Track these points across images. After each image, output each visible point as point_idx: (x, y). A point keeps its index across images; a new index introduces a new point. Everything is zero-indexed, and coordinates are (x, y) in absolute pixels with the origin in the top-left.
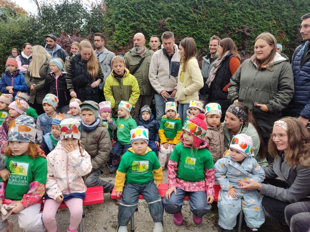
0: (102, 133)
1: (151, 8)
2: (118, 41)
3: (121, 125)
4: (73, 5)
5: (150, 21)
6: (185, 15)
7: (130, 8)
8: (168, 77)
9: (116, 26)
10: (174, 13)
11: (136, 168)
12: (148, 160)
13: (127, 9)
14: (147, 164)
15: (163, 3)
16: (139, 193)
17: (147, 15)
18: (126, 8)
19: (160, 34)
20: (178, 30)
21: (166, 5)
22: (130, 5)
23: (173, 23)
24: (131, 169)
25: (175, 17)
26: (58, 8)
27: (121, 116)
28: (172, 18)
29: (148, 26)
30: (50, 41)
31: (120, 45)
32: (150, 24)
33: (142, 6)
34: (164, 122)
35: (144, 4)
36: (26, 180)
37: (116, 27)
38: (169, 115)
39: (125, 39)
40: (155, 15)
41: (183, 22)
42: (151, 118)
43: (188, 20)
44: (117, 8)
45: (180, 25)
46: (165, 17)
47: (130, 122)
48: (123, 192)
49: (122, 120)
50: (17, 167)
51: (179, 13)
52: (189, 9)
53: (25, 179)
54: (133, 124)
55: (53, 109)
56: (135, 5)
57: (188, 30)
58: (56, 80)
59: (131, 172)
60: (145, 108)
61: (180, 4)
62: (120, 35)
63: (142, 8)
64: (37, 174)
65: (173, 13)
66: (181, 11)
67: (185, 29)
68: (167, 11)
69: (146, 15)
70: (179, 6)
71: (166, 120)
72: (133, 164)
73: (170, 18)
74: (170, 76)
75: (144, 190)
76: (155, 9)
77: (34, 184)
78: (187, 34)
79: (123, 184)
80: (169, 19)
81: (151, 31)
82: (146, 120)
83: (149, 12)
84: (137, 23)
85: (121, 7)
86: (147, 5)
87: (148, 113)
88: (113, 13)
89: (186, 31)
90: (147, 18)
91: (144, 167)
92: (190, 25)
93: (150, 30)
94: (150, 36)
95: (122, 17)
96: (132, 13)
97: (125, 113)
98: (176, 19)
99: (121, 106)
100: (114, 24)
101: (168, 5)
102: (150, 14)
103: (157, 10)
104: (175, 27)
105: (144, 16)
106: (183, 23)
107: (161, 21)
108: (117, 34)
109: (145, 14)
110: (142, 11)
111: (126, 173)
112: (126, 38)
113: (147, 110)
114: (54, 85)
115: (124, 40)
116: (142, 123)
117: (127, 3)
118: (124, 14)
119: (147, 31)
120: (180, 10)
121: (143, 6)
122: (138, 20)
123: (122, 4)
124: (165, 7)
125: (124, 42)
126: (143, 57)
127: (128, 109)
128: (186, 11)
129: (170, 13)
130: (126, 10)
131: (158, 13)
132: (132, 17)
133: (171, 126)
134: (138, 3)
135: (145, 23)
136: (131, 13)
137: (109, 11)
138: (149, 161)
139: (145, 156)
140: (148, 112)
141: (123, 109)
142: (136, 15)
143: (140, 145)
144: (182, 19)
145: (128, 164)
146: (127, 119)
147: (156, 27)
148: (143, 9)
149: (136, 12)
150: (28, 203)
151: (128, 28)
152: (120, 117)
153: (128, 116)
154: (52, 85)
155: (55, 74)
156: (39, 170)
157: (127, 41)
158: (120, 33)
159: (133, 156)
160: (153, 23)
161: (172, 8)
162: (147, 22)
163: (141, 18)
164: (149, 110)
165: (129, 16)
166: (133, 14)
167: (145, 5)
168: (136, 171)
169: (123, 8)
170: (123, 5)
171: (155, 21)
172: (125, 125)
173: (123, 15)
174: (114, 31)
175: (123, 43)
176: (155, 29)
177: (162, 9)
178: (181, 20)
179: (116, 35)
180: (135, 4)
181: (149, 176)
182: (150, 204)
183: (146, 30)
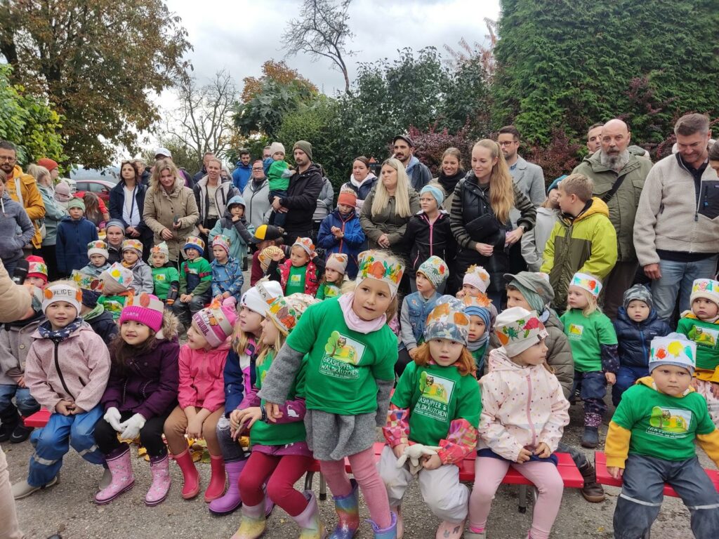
0: (556, 340)
1: (609, 52)
2: (526, 135)
3: (577, 326)
4: (422, 65)
5: (606, 84)
6: (701, 60)
7: (559, 60)
8: (692, 217)
9: (524, 102)
10: (670, 59)
11: (661, 424)
12: (690, 410)
13: (552, 62)
14: (687, 419)
15: (642, 40)
16: (663, 479)
17: (598, 70)
18: (551, 60)
19: (631, 111)
20: (681, 99)
21: (650, 42)
22: (560, 52)
23: (666, 82)
24: (647, 422)
25: (674, 68)
26: (392, 75)
27: (575, 306)
28: (665, 72)
29: (601, 95)
30: (402, 147)
31: (531, 144)
32: (606, 91)
33: (587, 51)
34: (687, 327)
35: (593, 47)
36: (446, 411)
37: (522, 105)
38: (699, 310)
39: (543, 131)
40: (620, 68)
41: (695, 77)
42: (650, 314)
43: (708, 70)
44: (527, 64)
45: (686, 85)
46: (646, 68)
47: (598, 322)
48: (625, 470)
49: (576, 316)
50: (433, 384)
51: (684, 56)
52: (713, 44)
53: (445, 409)
54: (605, 327)
55: (430, 287)
56: (572, 52)
57: (707, 97)
58: (431, 227)
59: (645, 429)
60: (638, 293)
61: (687, 35)
62: (530, 121)
63: (587, 56)
64: (464, 408)
65: (667, 59)
66: (689, 53)
67: (699, 95)
68: (650, 55)
69: (596, 72)
70: (686, 40)
71: (695, 322)
72: (655, 413)
73: (660, 72)
74: (696, 216)
75: (681, 477)
76: (620, 55)
77: (458, 424)
78: (704, 104)
79: (625, 453)
80: (656, 73)
81: (609, 107)
82: (640, 320)
83: (604, 64)
84: (574, 90)
85: (538, 60)
86: (601, 47)
87: (644, 304)
88: (516, 74)
89: (702, 100)
90: (599, 78)
91: (680, 424)
92: (714, 82)
93: (605, 105)
94: (604, 118)
95: (538, 81)
96: (562, 70)
97: (587, 300)
98: (676, 71)
99: (577, 284)
100: (519, 98)
101: (655, 42)
102: (608, 68)
103: (625, 56)
104: (671, 91)
105: (591, 74)
106: (695, 80)
107: (634, 81)
108: (525, 121)
109: (595, 70)
110: (588, 62)
111: (631, 430)
112: (545, 128)
113: (642, 298)
114: (426, 237)
115: (539, 131)
116: (627, 326)
117: (552, 49)
118: (543, 73)
119: (599, 106)
120: (688, 49)
121: (590, 52)
122: (577, 84)
123: (540, 54)
124: (646, 48)
125: (541, 136)
126: (621, 174)
127: (593, 292)
128: (703, 51)
129: (658, 60)
130: (548, 65)
131: (629, 62)
132: (562, 79)
133: (708, 339)
134: (579, 46)
135: (593, 88)
136: (560, 71)
137: (508, 71)
138: (693, 412)
139: (683, 400)
140: (644, 302)
141: (580, 292)
142: (573, 73)
143: (674, 377)
144: (692, 71)
145: (642, 410)
146: (591, 314)
147: (622, 95)
148: (590, 58)
149: (574, 66)
150: (449, 456)
151: (551, 104)
152: (572, 310)
153: (593, 307)
154: (421, 237)
155: (429, 215)
156: (468, 398)
157: (546, 134)
158: (532, 118)
159: (653, 396)
160: (615, 88)
161: (664, 46)
162: (598, 86)
163: (585, 78)
164: (647, 298)
165: (554, 77)
166: (566, 72)
167: (595, 50)
168: (660, 428)
169: (541, 61)
170: (543, 55)
171: (619, 82)
172: (585, 327)
173: (542, 76)
174: (516, 113)
175: (538, 139)
176: (619, 99)
177: (638, 52)
178: (689, 74)
179: (521, 123)
180: (571, 49)
181: (689, 445)
182: (699, 510)
183: (596, 104)
